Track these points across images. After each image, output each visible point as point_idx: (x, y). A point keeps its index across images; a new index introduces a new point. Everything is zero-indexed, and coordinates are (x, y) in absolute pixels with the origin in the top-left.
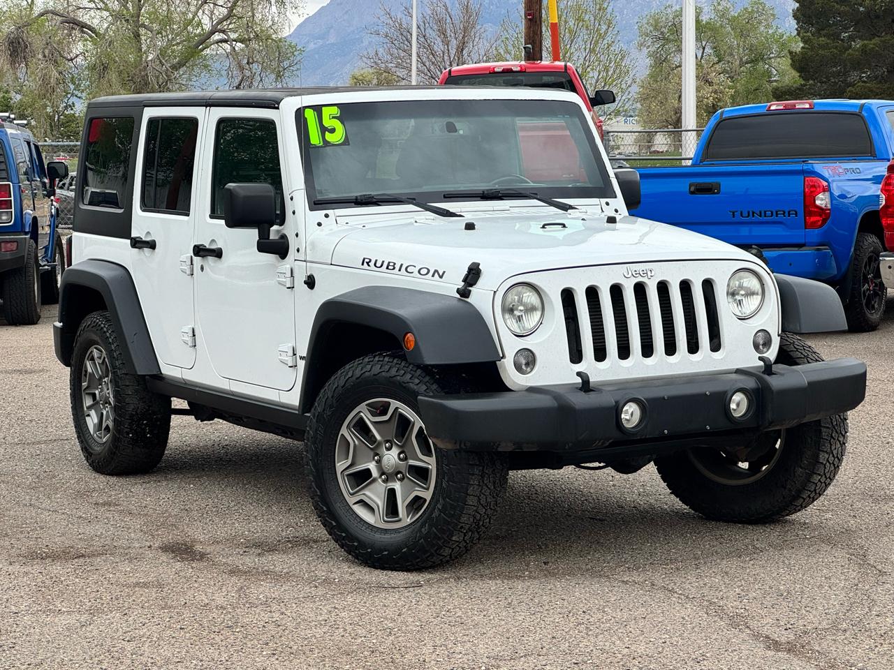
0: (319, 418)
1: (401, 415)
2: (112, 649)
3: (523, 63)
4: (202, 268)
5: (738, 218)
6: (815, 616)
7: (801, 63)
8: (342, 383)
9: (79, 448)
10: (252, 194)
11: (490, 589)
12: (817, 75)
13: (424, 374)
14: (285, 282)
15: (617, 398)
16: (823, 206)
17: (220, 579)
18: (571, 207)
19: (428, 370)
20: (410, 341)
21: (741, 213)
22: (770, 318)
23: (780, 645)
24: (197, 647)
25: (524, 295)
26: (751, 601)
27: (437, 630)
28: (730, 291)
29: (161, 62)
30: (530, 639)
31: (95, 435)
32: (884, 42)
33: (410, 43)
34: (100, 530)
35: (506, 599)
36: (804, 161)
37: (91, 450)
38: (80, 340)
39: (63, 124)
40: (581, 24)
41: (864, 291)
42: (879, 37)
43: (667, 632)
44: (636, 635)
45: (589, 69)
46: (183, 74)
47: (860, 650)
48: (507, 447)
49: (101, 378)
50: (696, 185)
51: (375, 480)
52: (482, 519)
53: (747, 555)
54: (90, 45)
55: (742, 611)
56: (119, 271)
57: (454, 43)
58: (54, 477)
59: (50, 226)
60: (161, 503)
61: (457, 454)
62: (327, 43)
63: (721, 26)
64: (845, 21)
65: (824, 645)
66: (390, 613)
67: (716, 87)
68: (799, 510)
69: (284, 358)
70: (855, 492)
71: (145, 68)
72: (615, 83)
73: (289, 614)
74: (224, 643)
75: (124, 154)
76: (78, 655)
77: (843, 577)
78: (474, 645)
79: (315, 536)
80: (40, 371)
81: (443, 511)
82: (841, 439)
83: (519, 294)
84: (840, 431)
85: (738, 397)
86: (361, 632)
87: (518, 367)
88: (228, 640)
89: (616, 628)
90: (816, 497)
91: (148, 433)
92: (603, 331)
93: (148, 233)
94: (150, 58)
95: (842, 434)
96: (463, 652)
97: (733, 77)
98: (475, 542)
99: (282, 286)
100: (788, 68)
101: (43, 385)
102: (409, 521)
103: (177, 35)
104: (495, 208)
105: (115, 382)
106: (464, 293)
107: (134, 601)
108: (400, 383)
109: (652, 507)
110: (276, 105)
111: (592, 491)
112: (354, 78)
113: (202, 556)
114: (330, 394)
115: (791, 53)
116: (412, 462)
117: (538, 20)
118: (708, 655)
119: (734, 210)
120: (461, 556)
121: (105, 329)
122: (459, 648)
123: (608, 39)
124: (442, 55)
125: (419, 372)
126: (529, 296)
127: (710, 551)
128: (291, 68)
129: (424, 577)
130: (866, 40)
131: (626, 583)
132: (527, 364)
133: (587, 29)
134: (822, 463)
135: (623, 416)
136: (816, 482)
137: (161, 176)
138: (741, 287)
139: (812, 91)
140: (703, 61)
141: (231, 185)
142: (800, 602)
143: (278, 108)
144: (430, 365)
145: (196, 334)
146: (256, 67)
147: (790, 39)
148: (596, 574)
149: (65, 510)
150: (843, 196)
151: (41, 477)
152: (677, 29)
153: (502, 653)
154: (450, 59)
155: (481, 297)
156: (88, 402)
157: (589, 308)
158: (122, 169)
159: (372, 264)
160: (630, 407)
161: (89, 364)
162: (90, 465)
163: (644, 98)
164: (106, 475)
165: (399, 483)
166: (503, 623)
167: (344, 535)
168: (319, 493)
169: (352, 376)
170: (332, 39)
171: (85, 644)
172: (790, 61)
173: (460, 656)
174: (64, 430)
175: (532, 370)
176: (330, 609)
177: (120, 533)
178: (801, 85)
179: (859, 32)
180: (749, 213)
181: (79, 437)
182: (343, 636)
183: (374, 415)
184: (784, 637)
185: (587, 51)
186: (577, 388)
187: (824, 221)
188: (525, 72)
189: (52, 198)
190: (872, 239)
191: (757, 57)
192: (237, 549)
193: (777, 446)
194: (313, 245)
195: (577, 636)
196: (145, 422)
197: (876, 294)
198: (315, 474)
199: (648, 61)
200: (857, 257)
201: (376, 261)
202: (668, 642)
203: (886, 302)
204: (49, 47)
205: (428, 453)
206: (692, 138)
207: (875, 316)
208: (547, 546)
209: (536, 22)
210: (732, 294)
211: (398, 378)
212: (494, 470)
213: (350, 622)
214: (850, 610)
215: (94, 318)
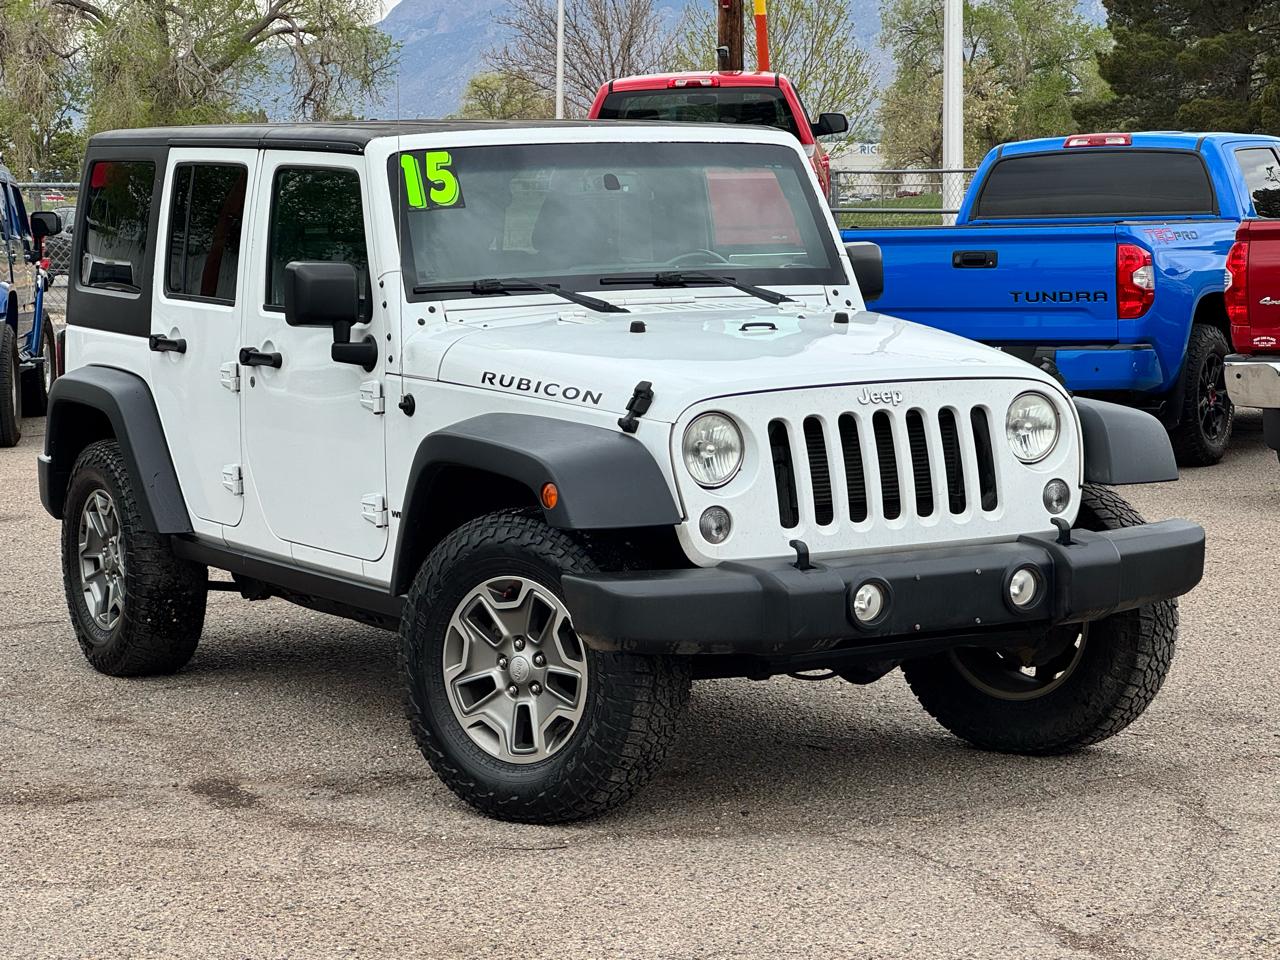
0: (420, 602)
1: (538, 601)
2: (120, 942)
3: (716, 73)
4: (253, 382)
5: (1023, 302)
6: (1129, 896)
7: (1113, 70)
8: (453, 552)
9: (74, 636)
10: (325, 278)
11: (664, 852)
12: (1135, 87)
13: (570, 543)
14: (372, 404)
15: (849, 579)
16: (1144, 286)
17: (276, 836)
18: (783, 299)
19: (576, 536)
20: (551, 495)
21: (1027, 295)
22: (1068, 463)
23: (1080, 939)
24: (242, 939)
25: (715, 429)
26: (1039, 872)
27: (587, 915)
28: (1011, 423)
29: (196, 60)
30: (721, 928)
31: (98, 619)
32: (1231, 40)
33: (554, 36)
34: (105, 759)
35: (687, 867)
36: (1116, 222)
37: (90, 640)
38: (77, 480)
39: (55, 148)
40: (798, 14)
41: (1202, 408)
42: (1224, 32)
43: (918, 919)
44: (874, 923)
45: (810, 78)
46: (228, 79)
47: (1194, 948)
48: (689, 649)
49: (106, 537)
50: (963, 254)
51: (499, 693)
52: (654, 750)
53: (1033, 803)
54: (94, 36)
55: (1026, 887)
56: (134, 384)
57: (617, 37)
58: (38, 678)
59: (34, 304)
60: (192, 719)
61: (619, 658)
62: (436, 33)
63: (1000, 14)
64: (1176, 9)
65: (1143, 941)
66: (520, 887)
67: (991, 102)
68: (1108, 736)
69: (370, 513)
70: (1187, 709)
71: (174, 69)
72: (847, 98)
73: (375, 889)
74: (281, 934)
75: (141, 208)
76: (70, 951)
77: (1170, 837)
78: (641, 937)
79: (413, 770)
80: (20, 518)
81: (598, 738)
82: (1168, 635)
83: (707, 428)
84: (1167, 623)
85: (1022, 577)
86: (478, 916)
87: (706, 533)
88: (287, 928)
89: (846, 912)
90: (1132, 718)
91: (175, 617)
92: (829, 481)
93: (175, 329)
94: (180, 55)
95: (1170, 629)
96: (625, 949)
97: (1016, 88)
98: (643, 783)
99: (368, 411)
100: (1096, 75)
101: (24, 539)
102: (548, 752)
103: (220, 21)
104: (675, 299)
105: (127, 543)
106: (629, 426)
107: (152, 867)
108: (536, 555)
109: (897, 729)
110: (360, 150)
111: (811, 704)
112: (474, 84)
113: (251, 800)
114: (435, 569)
115: (1098, 54)
116: (553, 668)
117: (738, 10)
118: (977, 954)
119: (1016, 291)
120: (623, 803)
121: (112, 467)
122: (620, 942)
123: (838, 35)
124: (600, 53)
125: (563, 538)
126: (721, 430)
127: (980, 796)
128: (384, 71)
129: (569, 834)
130: (1207, 37)
131: (859, 844)
132: (719, 529)
133: (808, 20)
134: (1141, 670)
135: (856, 604)
136: (1132, 697)
137: (194, 241)
138: (1026, 417)
139: (1129, 109)
140: (973, 65)
141: (294, 265)
142: (1109, 874)
143: (362, 154)
144: (580, 530)
145: (243, 476)
146: (334, 69)
147: (1098, 34)
148: (815, 830)
149: (53, 728)
150: (1172, 272)
151: (20, 679)
152: (936, 18)
153: (681, 950)
154: (612, 59)
155: (652, 432)
156: (87, 570)
157: (808, 448)
158: (138, 229)
159: (496, 381)
160: (867, 591)
161: (89, 517)
162: (90, 661)
163: (889, 117)
164: (114, 676)
165: (534, 697)
166: (683, 904)
167: (455, 771)
168: (419, 712)
169: (467, 544)
170: (442, 28)
171: (80, 933)
172: (1098, 66)
173: (621, 954)
174: (52, 607)
175: (726, 537)
176: (434, 882)
177: (132, 764)
178: (1114, 101)
179: (1196, 25)
180: (1037, 294)
181: (74, 621)
182: (452, 923)
183: (498, 599)
184: (1086, 927)
185: (808, 52)
186: (790, 564)
187: (1145, 308)
188: (719, 87)
189: (38, 263)
190: (1213, 333)
191: (1051, 59)
192: (301, 791)
193: (1077, 644)
194: (412, 351)
195: (789, 925)
196: (169, 601)
197: (1218, 412)
198: (413, 683)
199: (896, 64)
200: (1192, 358)
201: (503, 376)
202: (919, 935)
203: (1233, 423)
204: (36, 38)
205: (576, 656)
206: (957, 182)
207: (1216, 444)
208: (746, 788)
209: (735, 13)
210: (1014, 427)
211: (534, 547)
212: (670, 681)
213: (463, 901)
214: (1180, 886)
215: (97, 450)
